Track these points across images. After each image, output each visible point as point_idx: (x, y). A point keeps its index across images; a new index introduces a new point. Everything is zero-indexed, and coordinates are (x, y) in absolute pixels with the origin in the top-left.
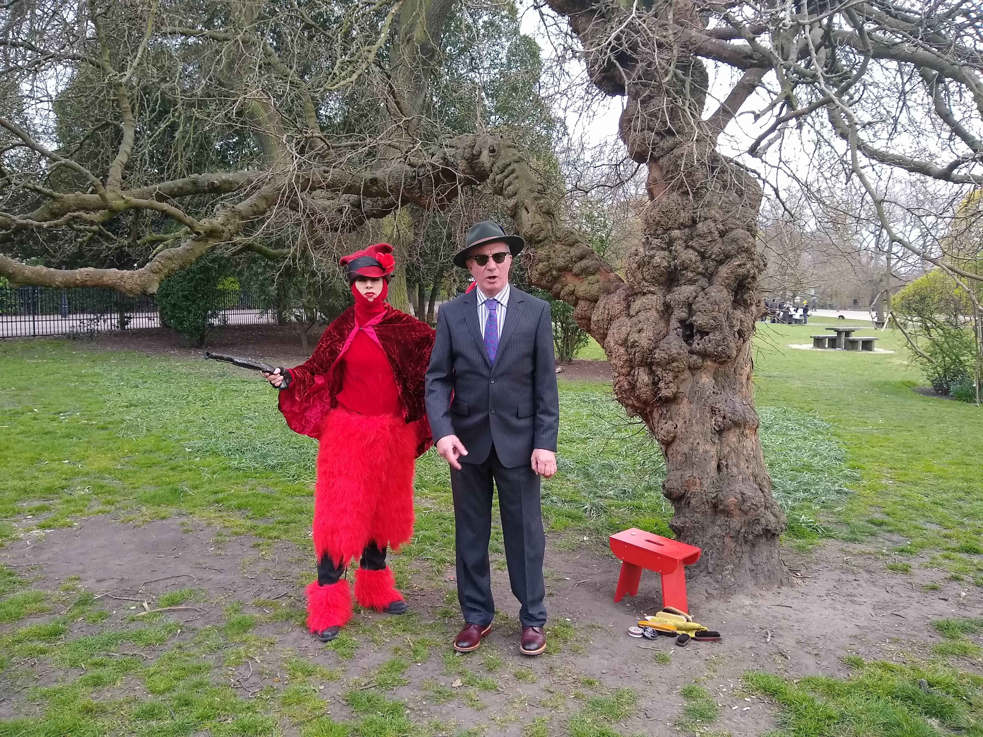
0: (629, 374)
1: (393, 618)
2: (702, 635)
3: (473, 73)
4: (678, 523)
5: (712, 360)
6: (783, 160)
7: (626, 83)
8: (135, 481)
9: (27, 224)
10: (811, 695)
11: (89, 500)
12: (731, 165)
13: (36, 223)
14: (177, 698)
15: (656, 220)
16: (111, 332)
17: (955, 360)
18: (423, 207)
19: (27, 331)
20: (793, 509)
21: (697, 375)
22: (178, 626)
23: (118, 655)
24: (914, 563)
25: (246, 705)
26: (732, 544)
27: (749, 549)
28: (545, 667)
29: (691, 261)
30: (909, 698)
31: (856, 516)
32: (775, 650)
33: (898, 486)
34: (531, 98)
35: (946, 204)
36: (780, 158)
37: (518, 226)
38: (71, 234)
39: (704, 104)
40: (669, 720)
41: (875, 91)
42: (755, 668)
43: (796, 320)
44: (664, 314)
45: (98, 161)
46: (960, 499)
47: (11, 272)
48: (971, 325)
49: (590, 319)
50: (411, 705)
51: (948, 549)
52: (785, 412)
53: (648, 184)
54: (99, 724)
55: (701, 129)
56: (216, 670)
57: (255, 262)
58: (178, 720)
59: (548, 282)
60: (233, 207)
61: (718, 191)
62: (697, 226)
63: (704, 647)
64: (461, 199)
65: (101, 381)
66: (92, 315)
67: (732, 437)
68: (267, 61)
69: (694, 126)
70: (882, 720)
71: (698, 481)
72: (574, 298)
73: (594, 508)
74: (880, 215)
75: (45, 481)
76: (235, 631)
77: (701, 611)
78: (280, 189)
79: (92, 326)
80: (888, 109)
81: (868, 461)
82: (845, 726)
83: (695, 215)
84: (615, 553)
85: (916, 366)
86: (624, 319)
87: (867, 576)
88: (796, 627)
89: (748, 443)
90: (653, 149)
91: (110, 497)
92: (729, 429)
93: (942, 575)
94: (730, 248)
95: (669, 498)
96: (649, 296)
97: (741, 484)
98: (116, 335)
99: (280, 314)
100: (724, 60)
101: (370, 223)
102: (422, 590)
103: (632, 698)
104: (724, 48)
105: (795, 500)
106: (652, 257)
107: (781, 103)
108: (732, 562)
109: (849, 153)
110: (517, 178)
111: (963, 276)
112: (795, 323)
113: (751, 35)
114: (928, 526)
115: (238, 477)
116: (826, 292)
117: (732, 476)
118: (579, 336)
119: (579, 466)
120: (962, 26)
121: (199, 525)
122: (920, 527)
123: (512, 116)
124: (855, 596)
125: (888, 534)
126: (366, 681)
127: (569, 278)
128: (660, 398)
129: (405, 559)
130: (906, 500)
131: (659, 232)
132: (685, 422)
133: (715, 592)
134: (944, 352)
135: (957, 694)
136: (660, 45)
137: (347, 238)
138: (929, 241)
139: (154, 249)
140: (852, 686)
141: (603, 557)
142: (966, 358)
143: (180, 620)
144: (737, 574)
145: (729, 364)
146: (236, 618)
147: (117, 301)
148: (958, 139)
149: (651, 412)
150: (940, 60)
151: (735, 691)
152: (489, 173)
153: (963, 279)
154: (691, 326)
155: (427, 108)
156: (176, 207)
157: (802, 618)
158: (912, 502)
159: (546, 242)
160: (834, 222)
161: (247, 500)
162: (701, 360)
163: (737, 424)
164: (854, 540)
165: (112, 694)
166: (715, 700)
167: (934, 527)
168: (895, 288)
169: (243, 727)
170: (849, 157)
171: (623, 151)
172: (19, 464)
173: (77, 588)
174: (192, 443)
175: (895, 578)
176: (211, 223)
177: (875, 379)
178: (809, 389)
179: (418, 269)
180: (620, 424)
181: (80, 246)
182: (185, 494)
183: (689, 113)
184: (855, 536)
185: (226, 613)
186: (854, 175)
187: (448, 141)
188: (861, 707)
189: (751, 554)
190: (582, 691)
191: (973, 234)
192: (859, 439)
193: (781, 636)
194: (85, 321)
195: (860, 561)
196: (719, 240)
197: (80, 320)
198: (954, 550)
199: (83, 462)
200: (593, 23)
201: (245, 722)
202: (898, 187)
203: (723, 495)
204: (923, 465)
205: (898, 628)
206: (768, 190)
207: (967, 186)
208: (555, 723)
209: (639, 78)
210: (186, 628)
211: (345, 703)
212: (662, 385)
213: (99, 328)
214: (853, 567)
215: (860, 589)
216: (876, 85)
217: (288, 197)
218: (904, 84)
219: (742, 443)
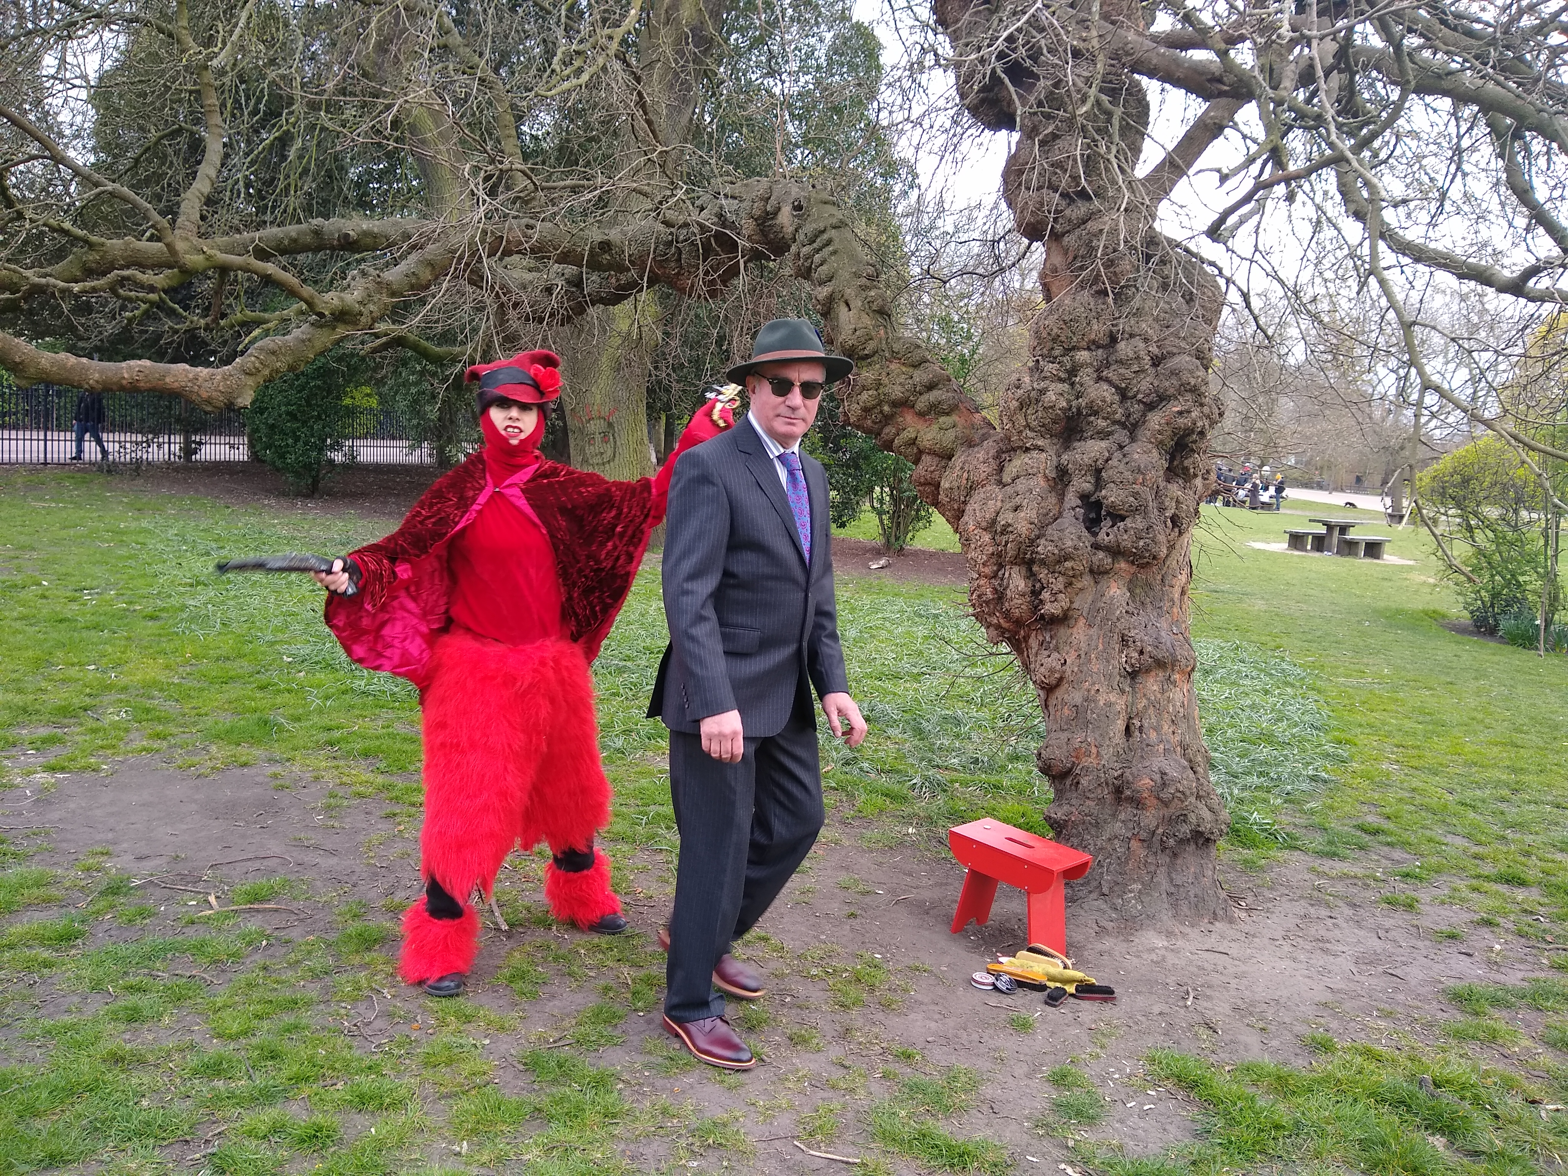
0: (995, 576)
1: (603, 940)
2: (1086, 990)
3: (771, 80)
4: (1059, 815)
5: (1128, 561)
6: (1261, 247)
7: (1019, 112)
8: (200, 705)
9: (48, 285)
10: (1251, 1091)
11: (127, 730)
12: (1177, 253)
13: (62, 284)
14: (256, 1048)
15: (1053, 333)
16: (168, 463)
17: (1509, 580)
18: (682, 291)
19: (35, 455)
20: (1241, 801)
21: (1103, 583)
22: (262, 934)
23: (166, 975)
24: (1424, 896)
25: (368, 1063)
26: (1142, 851)
27: (1168, 860)
28: (838, 1028)
29: (1105, 402)
30: (1403, 1102)
31: (1338, 818)
32: (1198, 1018)
33: (1406, 775)
34: (862, 125)
35: (1514, 332)
36: (1256, 246)
37: (833, 330)
38: (114, 304)
39: (1140, 151)
40: (1028, 1119)
41: (1413, 144)
42: (1165, 1044)
43: (1263, 503)
44: (1056, 484)
45: (163, 189)
46: (1503, 800)
47: (17, 360)
48: (1539, 526)
49: (938, 486)
50: (626, 1076)
51: (1478, 877)
52: (1237, 648)
53: (1042, 276)
54: (134, 1081)
55: (1133, 192)
56: (322, 1006)
57: (405, 364)
58: (259, 1081)
59: (876, 423)
60: (379, 276)
61: (1154, 293)
62: (1118, 346)
63: (1088, 1009)
64: (742, 282)
65: (151, 543)
66: (140, 436)
67: (1152, 684)
68: (442, 41)
69: (1123, 186)
70: (1359, 1134)
71: (1094, 750)
72: (915, 450)
73: (927, 784)
74: (1410, 347)
75: (58, 697)
76: (353, 947)
77: (1086, 953)
78: (455, 251)
79: (139, 453)
80: (1433, 175)
81: (1362, 733)
82: (1301, 1141)
83: (1114, 329)
84: (958, 856)
85: (1448, 587)
86: (992, 488)
87: (1348, 912)
88: (1233, 985)
89: (1177, 695)
90: (1055, 220)
91: (161, 728)
92: (1148, 671)
93: (1466, 916)
94: (1167, 384)
95: (1046, 774)
96: (1035, 454)
97: (1162, 759)
98: (177, 470)
99: (441, 451)
100: (1177, 83)
101: (594, 312)
102: (651, 897)
103: (971, 1082)
104: (1177, 61)
105: (1244, 788)
106: (1043, 392)
107: (1264, 157)
108: (1139, 880)
109: (1367, 243)
110: (835, 252)
111: (1533, 449)
112: (1262, 508)
113: (1223, 46)
114: (1449, 839)
115: (364, 706)
116: (1313, 462)
117: (1148, 745)
118: (918, 510)
119: (907, 716)
120: (1559, 50)
121: (301, 779)
122: (1437, 839)
123: (828, 152)
124: (1328, 941)
125: (1386, 849)
126: (557, 1035)
127: (909, 418)
128: (1042, 616)
129: (625, 848)
130: (1418, 797)
131: (1057, 353)
132: (1079, 655)
133: (1110, 925)
134: (1492, 567)
135: (1476, 1100)
136: (1077, 54)
137: (558, 333)
138: (1482, 390)
139: (246, 336)
140: (1314, 1081)
141: (938, 861)
142: (1527, 578)
143: (266, 926)
144: (1146, 899)
145: (1155, 569)
146: (355, 926)
147: (180, 414)
148: (1541, 230)
149: (1026, 638)
150: (1519, 102)
151: (1133, 1078)
152: (790, 242)
153: (1531, 453)
154: (1098, 504)
155: (695, 132)
156: (284, 268)
157: (1244, 972)
158: (1427, 800)
159: (875, 358)
160: (1334, 351)
161: (378, 743)
162: (1110, 560)
163: (1160, 664)
164: (1332, 855)
165: (154, 1035)
166: (1100, 1091)
167: (1459, 841)
168: (1423, 461)
169: (361, 1096)
170: (1366, 250)
171: (1007, 219)
172: (17, 668)
173: (104, 868)
174: (293, 649)
175: (1393, 918)
176: (342, 299)
177: (1381, 604)
178: (1277, 615)
179: (668, 391)
180: (974, 655)
181: (127, 325)
182: (281, 729)
183: (1116, 166)
184: (1334, 849)
185: (339, 918)
186: (1372, 280)
187: (728, 189)
188: (1327, 1114)
189: (1171, 867)
190: (895, 1067)
191: (1553, 383)
192: (1350, 697)
193: (1209, 998)
194: (128, 445)
195: (1339, 888)
196: (1151, 371)
197: (120, 442)
198: (1487, 878)
199: (119, 670)
200: (970, 11)
201: (365, 1088)
202: (1439, 301)
203: (1131, 774)
204: (1448, 743)
205: (1391, 995)
206: (1234, 296)
207: (1548, 306)
208: (850, 1115)
209: (1040, 104)
210: (276, 938)
211: (521, 1067)
212: (1046, 595)
213: (150, 456)
214: (1328, 897)
215: (1337, 932)
216: (1414, 134)
217: (467, 265)
218: (1460, 137)
219: (1167, 694)
